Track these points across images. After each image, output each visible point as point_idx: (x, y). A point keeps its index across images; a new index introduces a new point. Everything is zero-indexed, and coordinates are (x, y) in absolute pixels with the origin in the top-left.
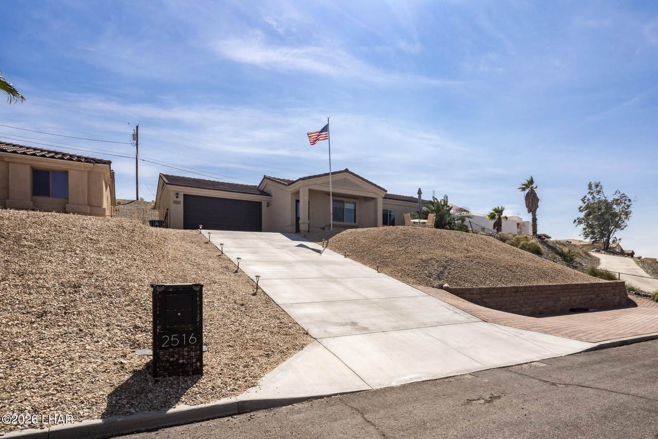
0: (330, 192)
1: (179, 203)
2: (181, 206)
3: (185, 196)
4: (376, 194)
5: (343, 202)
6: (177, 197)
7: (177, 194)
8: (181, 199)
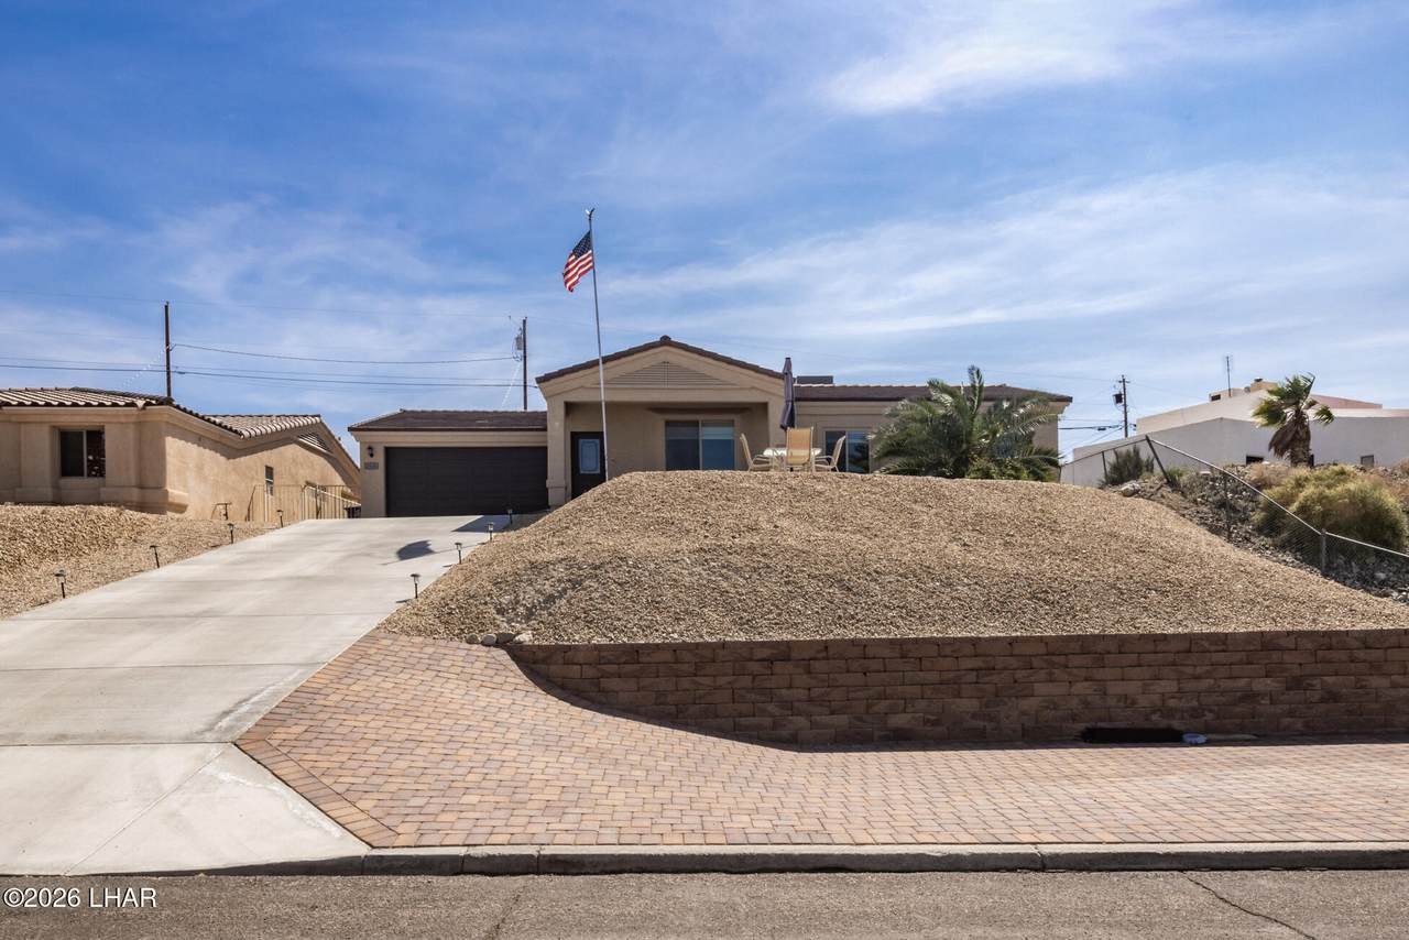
0: (599, 404)
1: (374, 466)
2: (380, 474)
3: (387, 450)
4: (763, 391)
5: (696, 424)
6: (372, 455)
7: (370, 448)
8: (380, 458)
